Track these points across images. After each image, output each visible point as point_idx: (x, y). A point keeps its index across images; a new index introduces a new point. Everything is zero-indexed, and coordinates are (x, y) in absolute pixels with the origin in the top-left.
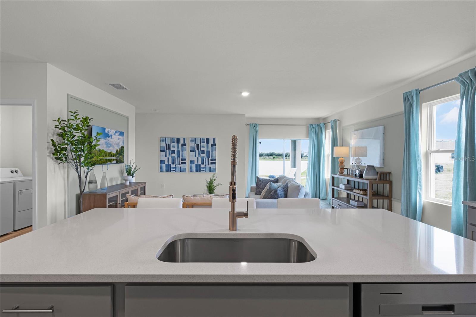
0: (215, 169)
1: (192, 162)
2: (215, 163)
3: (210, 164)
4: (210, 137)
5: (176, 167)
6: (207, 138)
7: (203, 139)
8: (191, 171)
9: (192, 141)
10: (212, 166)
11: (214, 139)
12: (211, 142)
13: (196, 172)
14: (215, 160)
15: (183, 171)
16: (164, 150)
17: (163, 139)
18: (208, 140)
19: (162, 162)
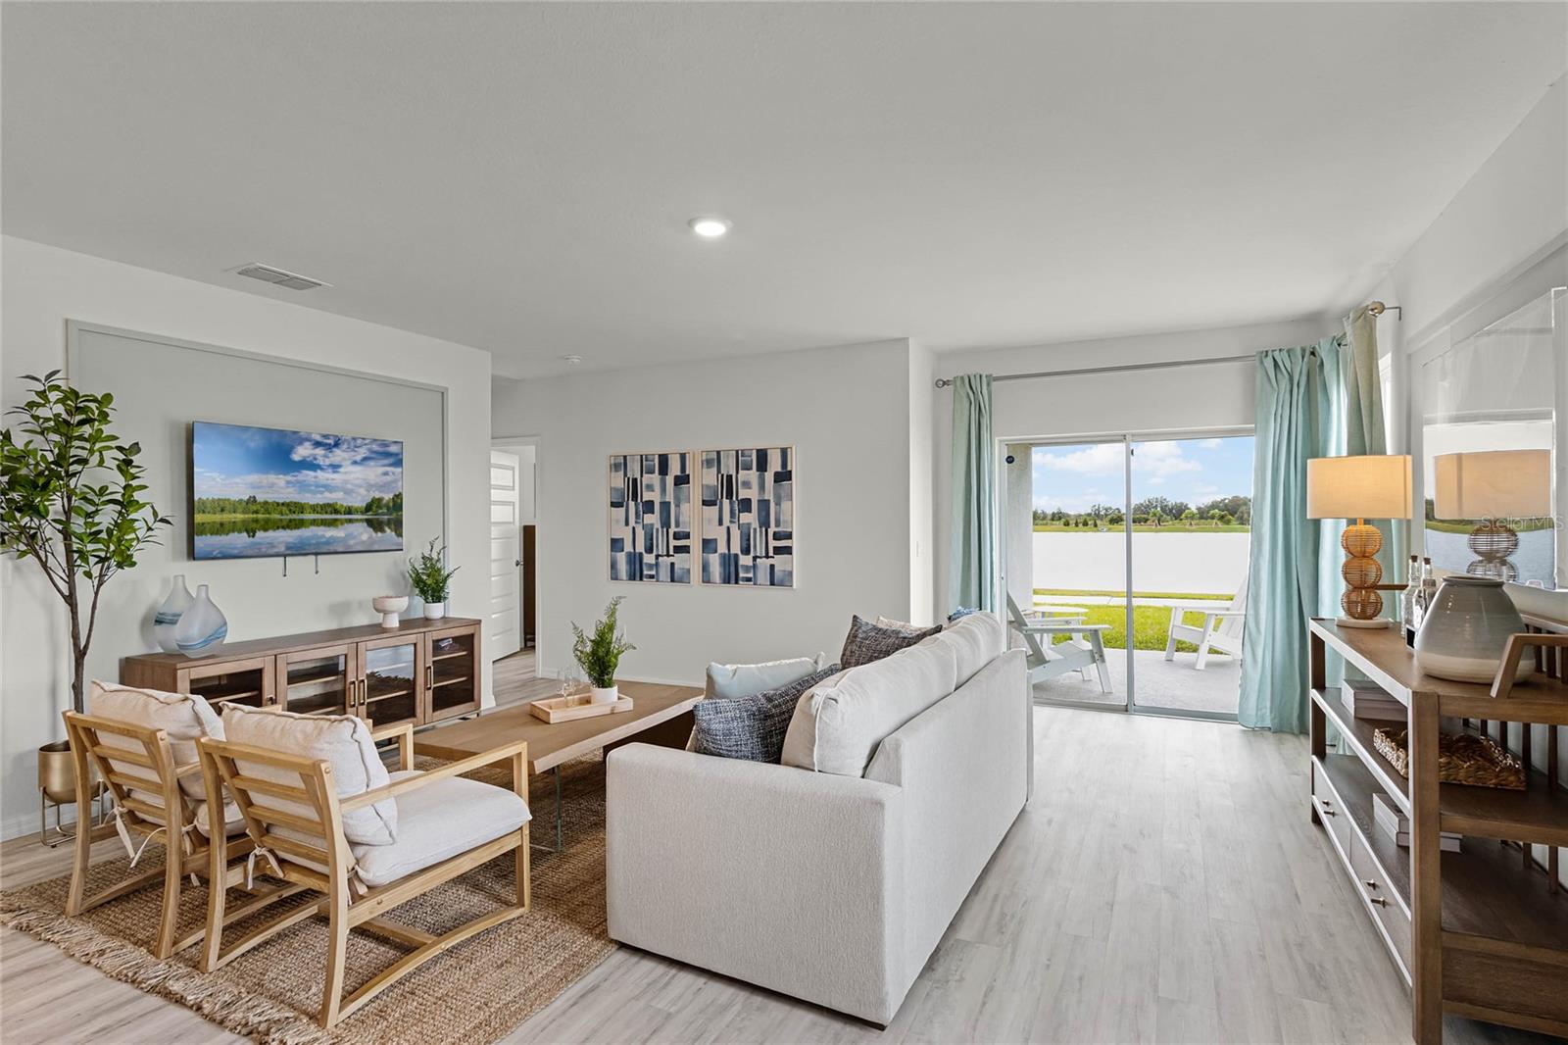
0: (791, 573)
1: (708, 545)
2: (788, 550)
3: (771, 554)
4: (772, 443)
5: (657, 564)
6: (758, 451)
7: (746, 453)
8: (706, 579)
9: (709, 463)
10: (779, 561)
11: (784, 452)
12: (774, 465)
13: (724, 583)
14: (789, 536)
15: (681, 581)
16: (620, 500)
17: (617, 461)
18: (762, 457)
19: (616, 544)
